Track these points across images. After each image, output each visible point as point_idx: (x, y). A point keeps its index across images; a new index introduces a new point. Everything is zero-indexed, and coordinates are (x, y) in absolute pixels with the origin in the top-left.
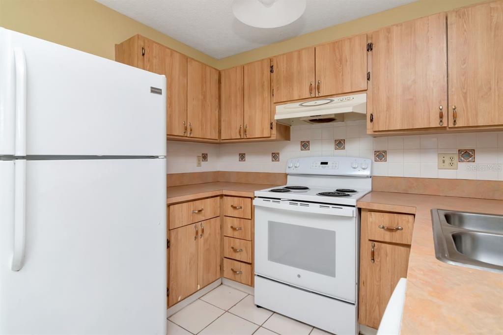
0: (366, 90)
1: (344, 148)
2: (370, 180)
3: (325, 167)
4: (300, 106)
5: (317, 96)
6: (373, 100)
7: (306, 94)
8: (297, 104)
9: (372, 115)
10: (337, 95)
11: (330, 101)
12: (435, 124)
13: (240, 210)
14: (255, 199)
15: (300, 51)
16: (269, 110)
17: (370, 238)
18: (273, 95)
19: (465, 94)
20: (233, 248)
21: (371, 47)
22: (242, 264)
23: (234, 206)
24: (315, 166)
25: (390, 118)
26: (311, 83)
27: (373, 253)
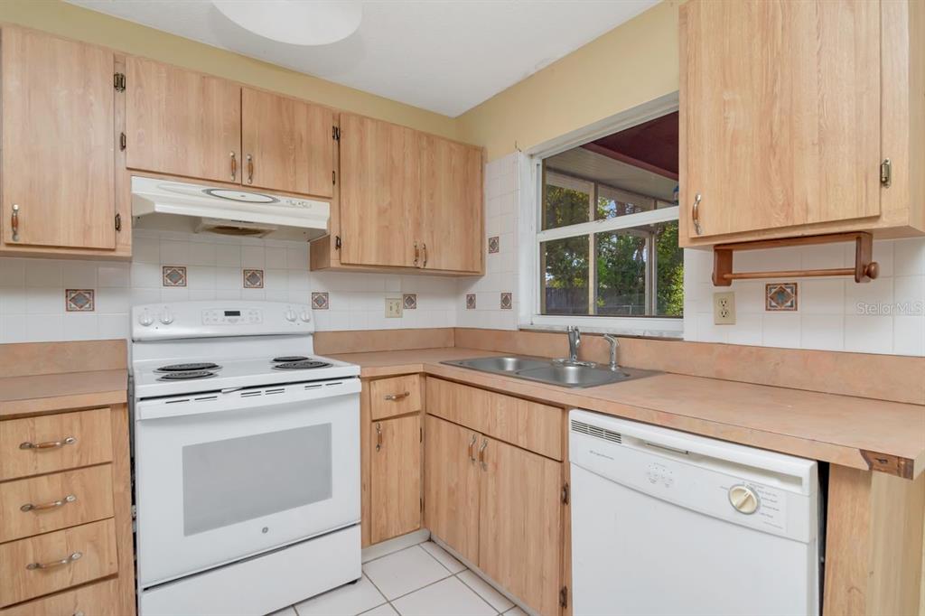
0: (329, 198)
1: (261, 286)
2: (311, 338)
3: (236, 320)
4: (204, 194)
5: (246, 182)
6: (339, 213)
7: (222, 172)
8: (198, 188)
9: (338, 239)
10: (284, 192)
11: (271, 200)
12: (409, 263)
13: (66, 446)
14: (139, 405)
15: (205, 78)
16: (112, 181)
17: (374, 418)
18: (123, 147)
19: (432, 232)
20: (38, 566)
21: (337, 134)
22: (79, 591)
23: (37, 442)
24: (215, 320)
25: (363, 247)
26: (232, 154)
27: (380, 438)
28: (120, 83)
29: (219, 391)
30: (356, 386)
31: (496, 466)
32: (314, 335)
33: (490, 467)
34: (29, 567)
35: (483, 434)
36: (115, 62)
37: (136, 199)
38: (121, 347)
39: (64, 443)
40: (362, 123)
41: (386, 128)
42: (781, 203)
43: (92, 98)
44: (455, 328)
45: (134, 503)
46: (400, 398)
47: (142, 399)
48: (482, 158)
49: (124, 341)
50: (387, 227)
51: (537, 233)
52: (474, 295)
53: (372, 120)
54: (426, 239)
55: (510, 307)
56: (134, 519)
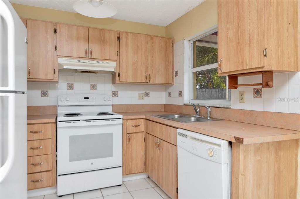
0: (116, 60)
1: (96, 89)
3: (88, 100)
4: (78, 62)
5: (90, 57)
6: (119, 65)
7: (83, 54)
8: (76, 60)
9: (119, 73)
10: (101, 59)
11: (97, 62)
12: (144, 81)
13: (40, 133)
14: (58, 123)
15: (78, 26)
16: (53, 60)
17: (128, 132)
18: (56, 50)
19: (153, 70)
20: (33, 164)
21: (119, 39)
22: (43, 173)
23: (34, 131)
24: (81, 100)
25: (127, 76)
26: (86, 49)
27: (129, 139)
28: (55, 31)
29: (79, 120)
30: (121, 121)
31: (162, 149)
32: (112, 105)
33: (161, 149)
34: (31, 164)
35: (160, 139)
36: (54, 25)
37: (59, 64)
38: (55, 107)
39: (40, 132)
40: (127, 35)
41: (135, 35)
42: (241, 62)
43: (48, 37)
44: (165, 104)
45: (57, 151)
46: (136, 126)
47: (59, 121)
48: (173, 41)
49: (56, 106)
50: (136, 69)
51: (191, 69)
52: (171, 92)
53: (131, 33)
54: (150, 72)
55: (181, 97)
56: (56, 156)
